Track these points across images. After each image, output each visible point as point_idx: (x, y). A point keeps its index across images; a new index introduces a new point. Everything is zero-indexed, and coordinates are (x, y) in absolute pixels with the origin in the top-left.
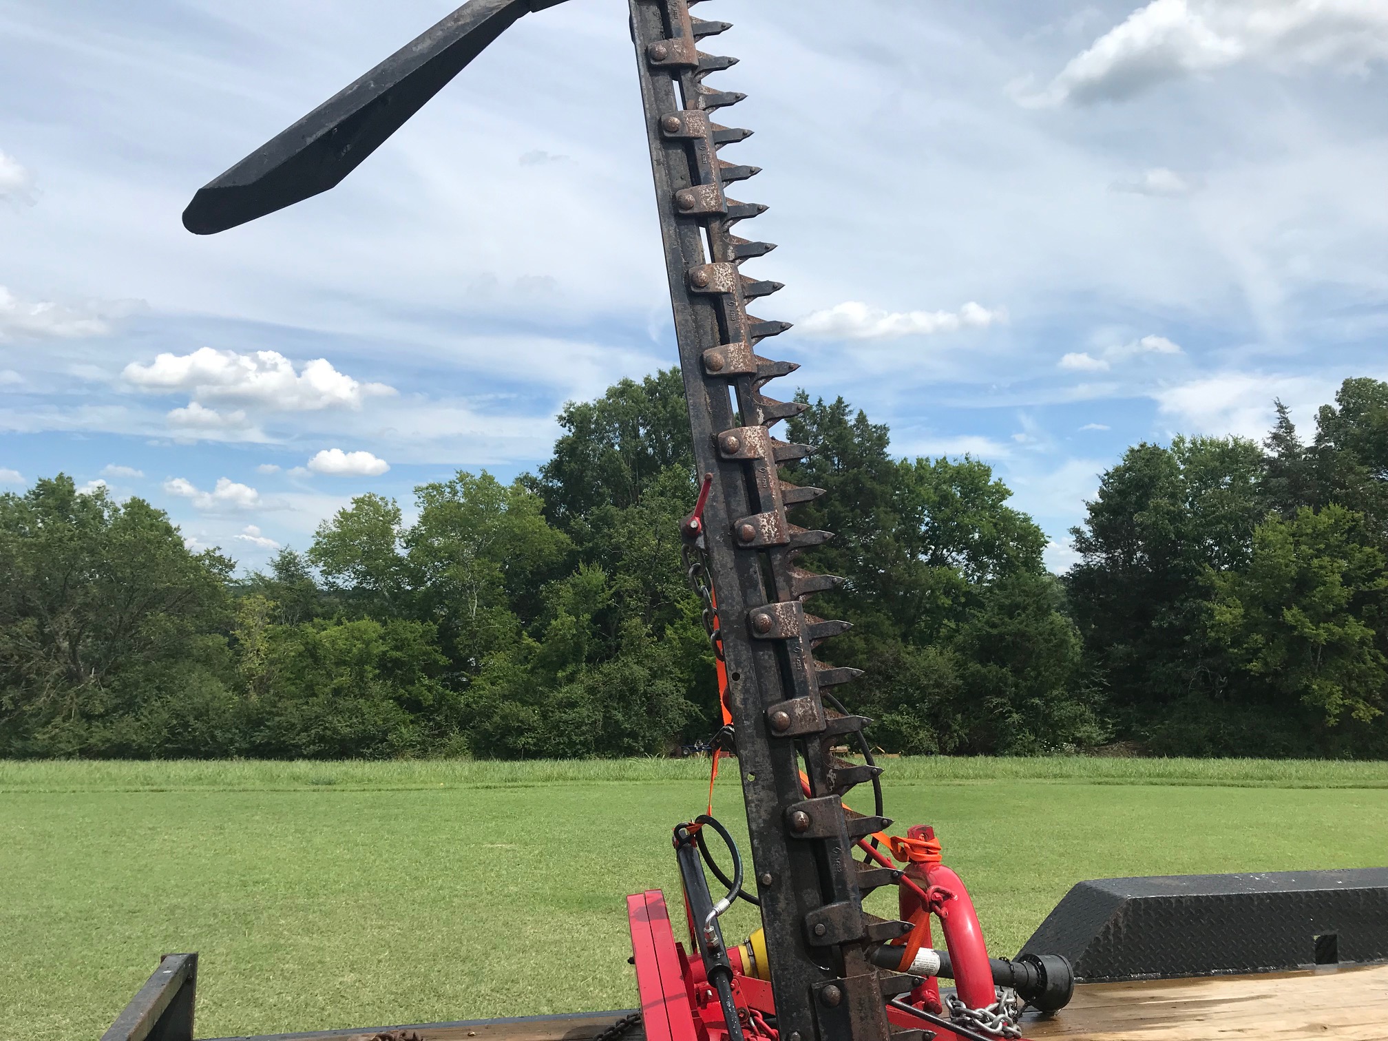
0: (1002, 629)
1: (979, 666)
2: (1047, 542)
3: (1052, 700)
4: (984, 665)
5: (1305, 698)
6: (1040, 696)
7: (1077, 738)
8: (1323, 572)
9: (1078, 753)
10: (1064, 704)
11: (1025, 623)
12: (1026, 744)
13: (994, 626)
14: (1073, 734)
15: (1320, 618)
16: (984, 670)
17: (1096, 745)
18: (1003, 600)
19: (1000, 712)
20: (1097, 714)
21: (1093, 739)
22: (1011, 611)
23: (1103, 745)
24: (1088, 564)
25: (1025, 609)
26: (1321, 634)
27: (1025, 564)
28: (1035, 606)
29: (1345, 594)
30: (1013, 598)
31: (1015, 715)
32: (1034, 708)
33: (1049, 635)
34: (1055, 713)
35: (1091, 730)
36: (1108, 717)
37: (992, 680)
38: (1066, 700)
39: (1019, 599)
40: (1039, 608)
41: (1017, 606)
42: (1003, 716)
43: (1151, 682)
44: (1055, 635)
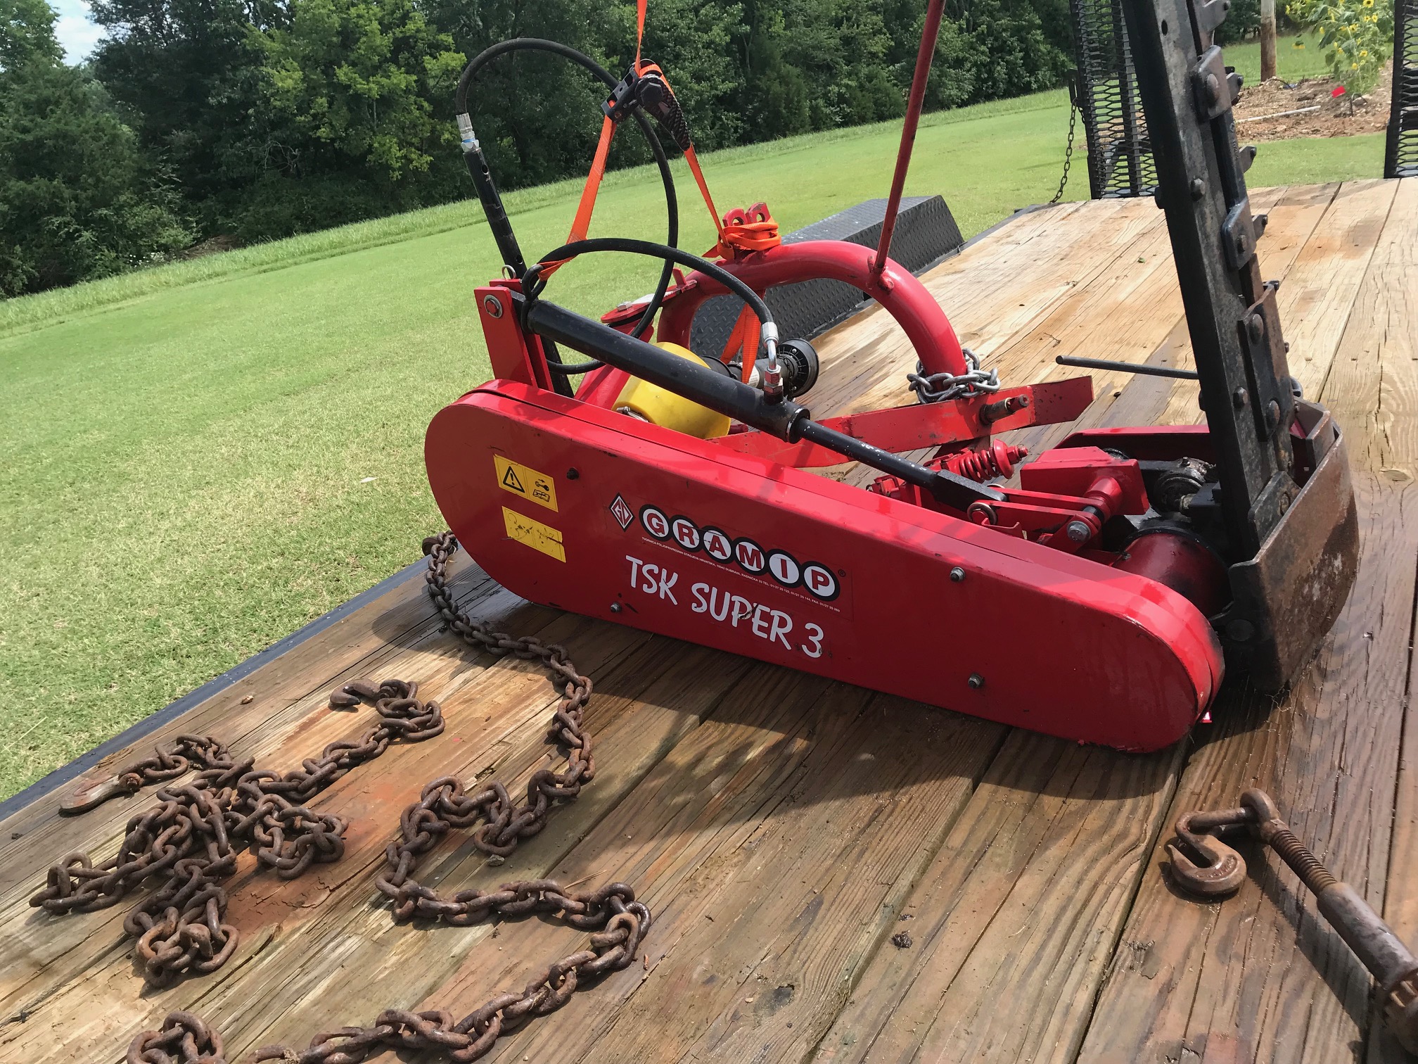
0: (38, 133)
1: (22, 184)
2: (58, 15)
3: (121, 207)
4: (29, 182)
5: (370, 157)
6: (107, 206)
7: (162, 245)
8: (361, 22)
9: (168, 261)
10: (136, 210)
11: (63, 121)
12: (108, 264)
13: (25, 130)
14: (157, 242)
15: (369, 72)
16: (30, 188)
17: (185, 248)
18: (27, 96)
19: (65, 233)
20: (176, 213)
21: (180, 242)
22: (41, 108)
23: (192, 246)
24: (114, 39)
25: (57, 103)
26: (372, 87)
27: (39, 46)
28: (69, 97)
29: (385, 42)
30: (39, 91)
31: (85, 233)
32: (104, 220)
33: (97, 130)
34: (130, 221)
35: (174, 233)
36: (189, 216)
37: (45, 198)
38: (137, 204)
39: (47, 93)
40: (74, 100)
41: (47, 101)
42: (71, 237)
43: (224, 168)
44: (103, 131)
